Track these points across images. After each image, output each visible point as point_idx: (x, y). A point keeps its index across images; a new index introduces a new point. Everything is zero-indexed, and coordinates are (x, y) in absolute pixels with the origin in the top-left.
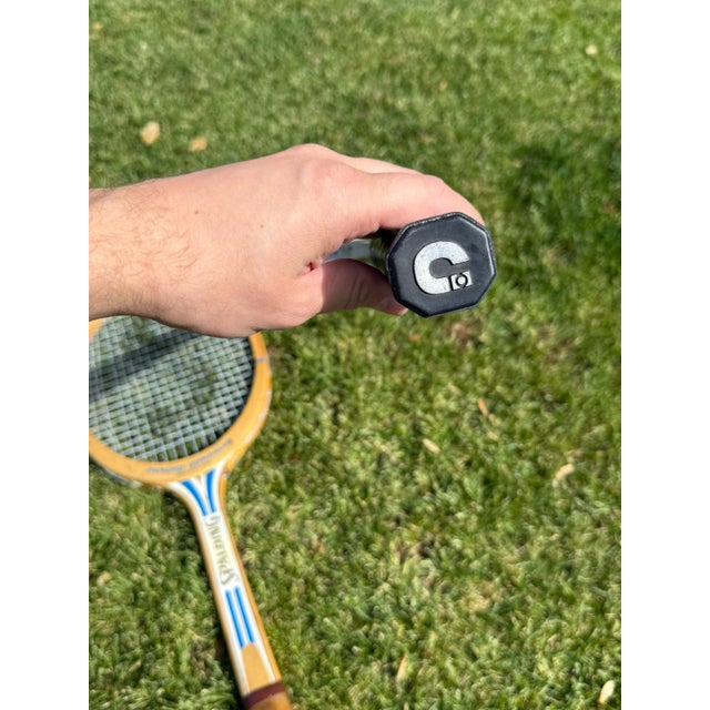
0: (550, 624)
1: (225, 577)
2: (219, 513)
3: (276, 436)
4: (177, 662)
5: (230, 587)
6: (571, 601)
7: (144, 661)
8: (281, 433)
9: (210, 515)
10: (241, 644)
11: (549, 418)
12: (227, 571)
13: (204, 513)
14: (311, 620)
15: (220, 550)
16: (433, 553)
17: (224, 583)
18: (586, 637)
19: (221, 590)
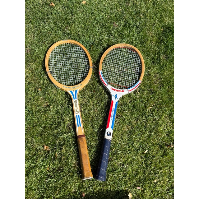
0: (139, 137)
1: (77, 113)
2: (77, 99)
3: (91, 86)
4: (64, 127)
5: (78, 115)
6: (144, 133)
7: (58, 125)
8: (92, 85)
9: (75, 99)
10: (78, 126)
11: (151, 96)
12: (77, 112)
13: (74, 99)
14: (92, 125)
15: (76, 107)
16: (119, 118)
17: (76, 114)
18: (145, 141)
19: (75, 115)
